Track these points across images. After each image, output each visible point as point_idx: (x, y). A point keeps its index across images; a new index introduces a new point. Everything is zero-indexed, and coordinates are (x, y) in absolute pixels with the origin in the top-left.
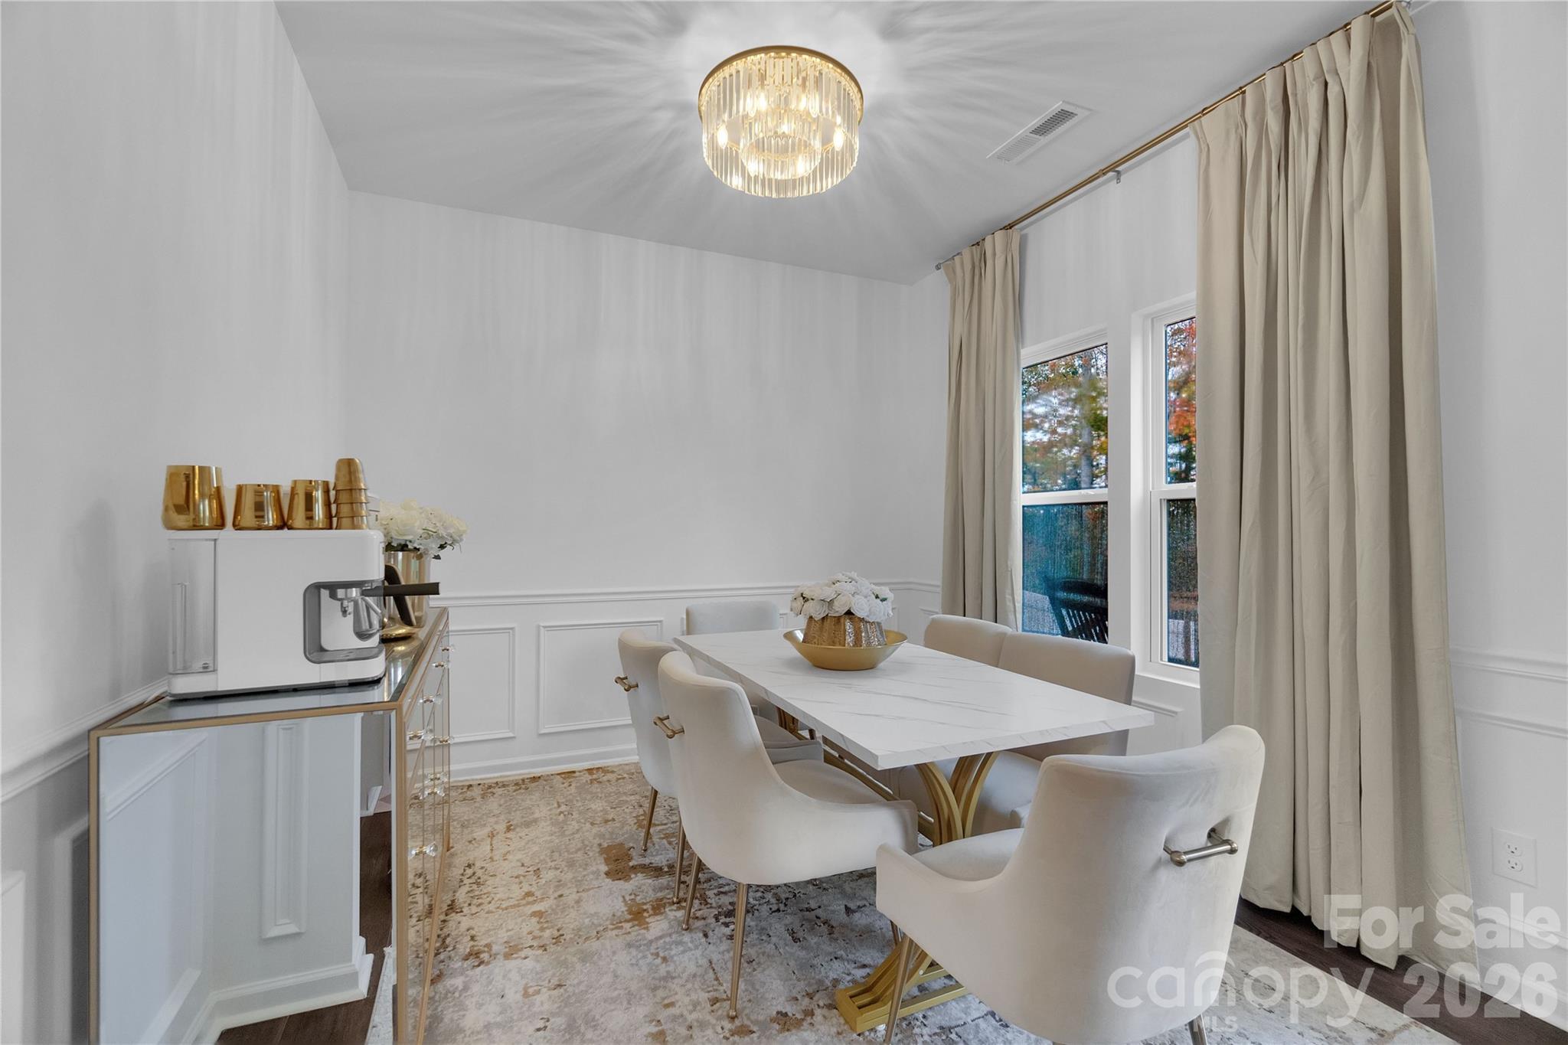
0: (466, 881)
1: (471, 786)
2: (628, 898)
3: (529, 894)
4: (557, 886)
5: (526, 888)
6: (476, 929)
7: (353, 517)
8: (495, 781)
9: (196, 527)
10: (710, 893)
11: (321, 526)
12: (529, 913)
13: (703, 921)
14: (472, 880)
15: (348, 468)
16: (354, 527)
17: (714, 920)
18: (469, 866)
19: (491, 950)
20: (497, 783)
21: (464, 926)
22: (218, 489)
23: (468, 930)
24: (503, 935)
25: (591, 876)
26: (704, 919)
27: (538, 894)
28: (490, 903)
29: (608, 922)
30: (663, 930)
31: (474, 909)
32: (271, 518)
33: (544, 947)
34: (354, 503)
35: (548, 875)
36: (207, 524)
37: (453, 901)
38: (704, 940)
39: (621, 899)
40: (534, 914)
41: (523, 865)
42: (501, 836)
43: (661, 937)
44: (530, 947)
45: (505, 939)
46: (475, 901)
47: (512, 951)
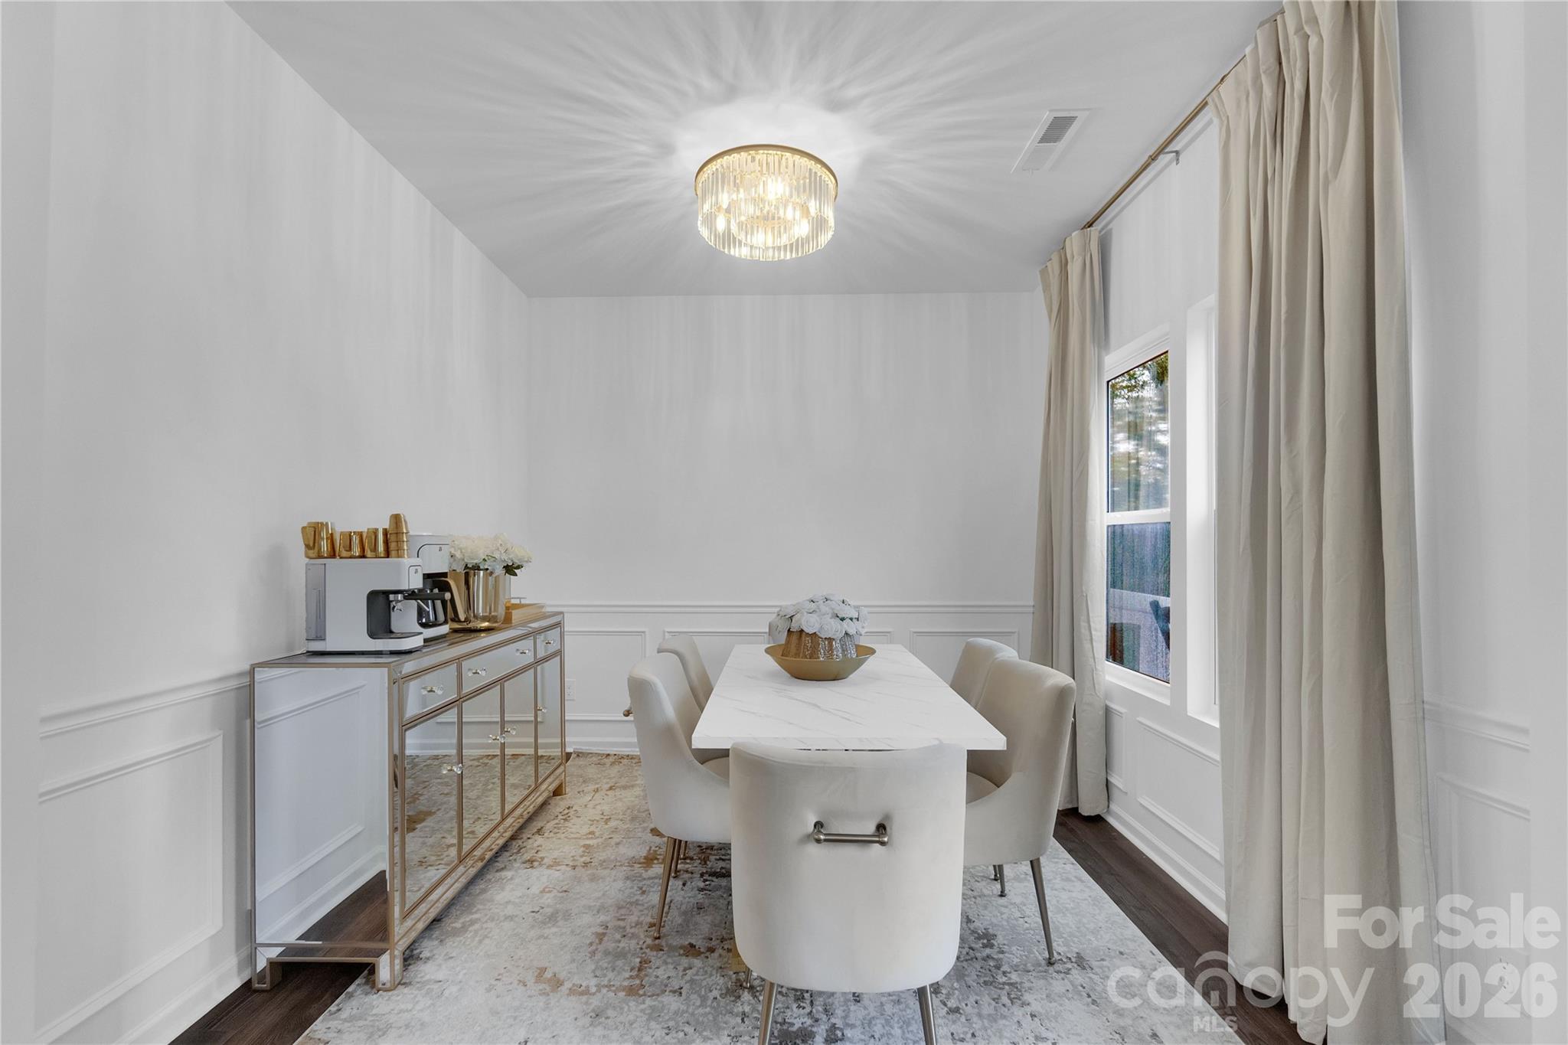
0: (560, 817)
1: (609, 755)
2: (653, 848)
3: (592, 833)
4: (613, 832)
5: (592, 829)
6: (543, 847)
7: (398, 550)
8: (628, 753)
9: (320, 557)
10: (712, 858)
11: (382, 556)
12: (582, 844)
13: (690, 875)
14: (564, 817)
15: (396, 519)
16: (399, 556)
17: (699, 876)
18: (568, 808)
19: (542, 861)
20: (628, 756)
21: (537, 843)
22: (332, 534)
23: (538, 846)
24: (556, 854)
25: (640, 830)
26: (692, 873)
27: (597, 834)
28: (564, 833)
29: (627, 861)
30: (657, 873)
31: (552, 834)
32: (357, 551)
33: (574, 867)
34: (399, 541)
35: (613, 824)
36: (326, 555)
37: (542, 828)
38: (681, 886)
39: (648, 848)
40: (584, 846)
41: (602, 814)
42: (602, 793)
43: (652, 878)
44: (567, 865)
45: (555, 857)
46: (556, 830)
47: (555, 864)
